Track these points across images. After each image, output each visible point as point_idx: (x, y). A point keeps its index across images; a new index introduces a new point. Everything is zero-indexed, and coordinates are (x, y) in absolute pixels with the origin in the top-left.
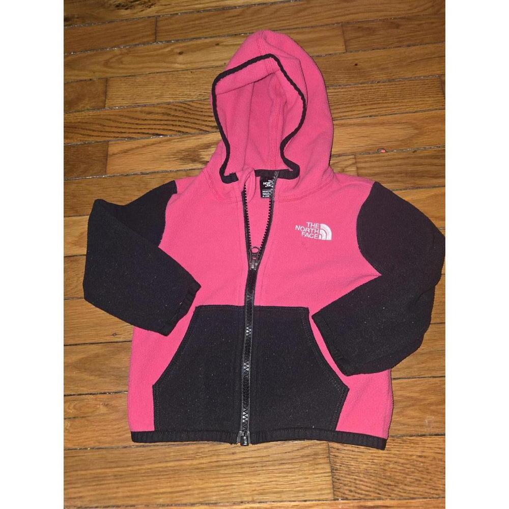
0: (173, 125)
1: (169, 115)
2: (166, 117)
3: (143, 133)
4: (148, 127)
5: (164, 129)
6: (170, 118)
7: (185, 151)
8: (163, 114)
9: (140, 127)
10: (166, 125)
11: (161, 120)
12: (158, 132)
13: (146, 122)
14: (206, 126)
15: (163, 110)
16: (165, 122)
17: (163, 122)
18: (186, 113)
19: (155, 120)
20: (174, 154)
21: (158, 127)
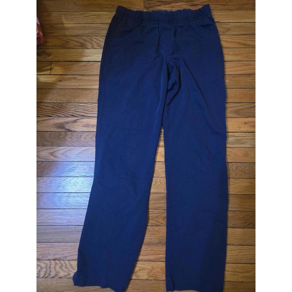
0: (55, 113)
1: (54, 108)
2: (53, 109)
3: (44, 115)
4: (46, 112)
5: (52, 114)
6: (54, 109)
7: (59, 124)
8: (52, 107)
9: (43, 112)
10: (53, 112)
11: (51, 110)
12: (50, 115)
13: (45, 110)
14: (68, 114)
15: (52, 106)
16: (52, 111)
17: (51, 111)
18: (60, 108)
19: (48, 109)
20: (55, 125)
21: (49, 113)
